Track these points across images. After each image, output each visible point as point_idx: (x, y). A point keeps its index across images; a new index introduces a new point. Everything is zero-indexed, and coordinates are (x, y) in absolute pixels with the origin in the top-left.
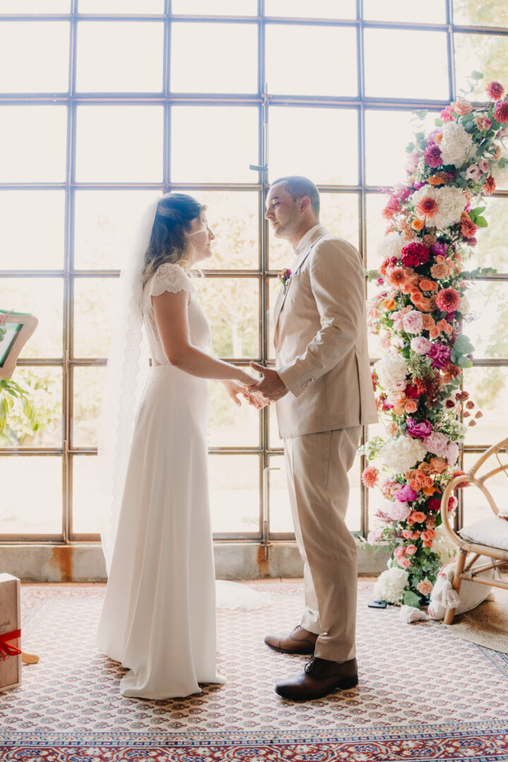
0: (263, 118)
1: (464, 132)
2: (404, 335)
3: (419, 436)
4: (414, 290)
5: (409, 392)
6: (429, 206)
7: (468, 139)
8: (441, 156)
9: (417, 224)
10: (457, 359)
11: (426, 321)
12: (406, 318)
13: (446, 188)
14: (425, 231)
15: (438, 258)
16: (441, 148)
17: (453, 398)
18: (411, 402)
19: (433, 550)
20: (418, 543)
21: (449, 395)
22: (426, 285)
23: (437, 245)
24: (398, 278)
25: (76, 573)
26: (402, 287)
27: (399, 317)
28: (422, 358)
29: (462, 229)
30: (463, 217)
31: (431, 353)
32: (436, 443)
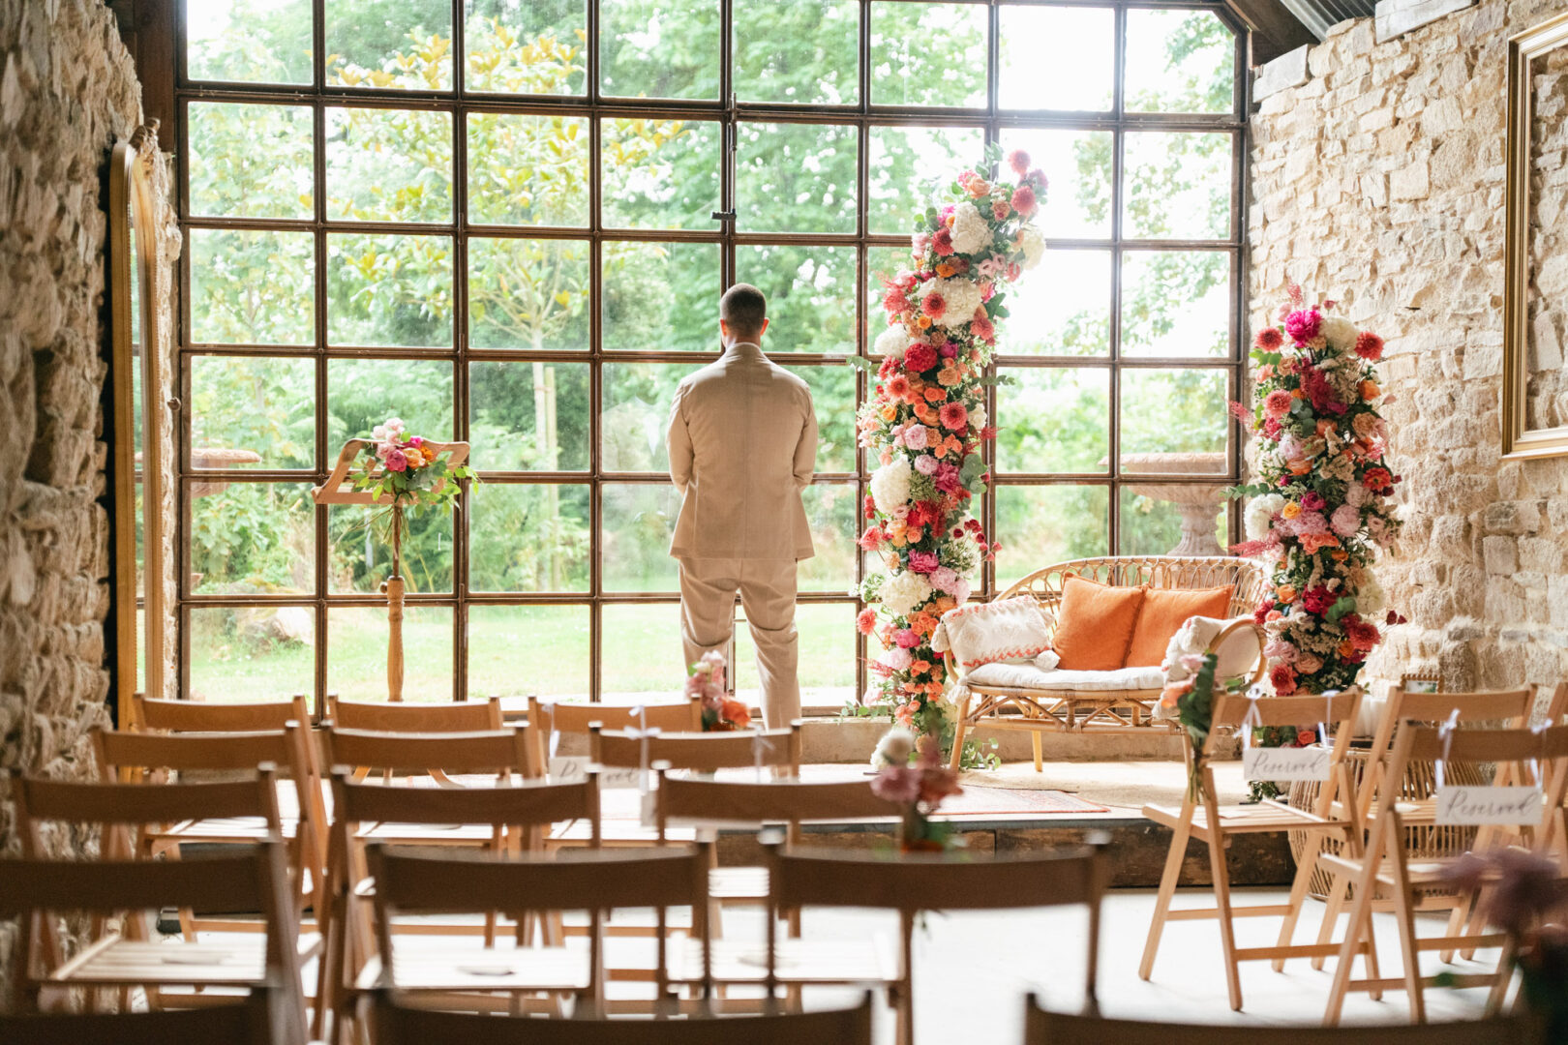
1: (979, 219)
2: (907, 451)
3: (926, 573)
4: (918, 401)
5: (911, 520)
6: (936, 304)
7: (984, 228)
8: (952, 245)
9: (923, 322)
10: (969, 481)
11: (931, 437)
12: (908, 433)
13: (956, 282)
14: (935, 330)
15: (947, 362)
16: (952, 235)
17: (961, 526)
18: (914, 530)
19: (939, 704)
20: (922, 698)
21: (957, 521)
22: (934, 395)
23: (947, 350)
24: (898, 387)
26: (904, 397)
27: (902, 432)
28: (926, 479)
29: (974, 330)
30: (978, 313)
31: (937, 474)
32: (942, 579)
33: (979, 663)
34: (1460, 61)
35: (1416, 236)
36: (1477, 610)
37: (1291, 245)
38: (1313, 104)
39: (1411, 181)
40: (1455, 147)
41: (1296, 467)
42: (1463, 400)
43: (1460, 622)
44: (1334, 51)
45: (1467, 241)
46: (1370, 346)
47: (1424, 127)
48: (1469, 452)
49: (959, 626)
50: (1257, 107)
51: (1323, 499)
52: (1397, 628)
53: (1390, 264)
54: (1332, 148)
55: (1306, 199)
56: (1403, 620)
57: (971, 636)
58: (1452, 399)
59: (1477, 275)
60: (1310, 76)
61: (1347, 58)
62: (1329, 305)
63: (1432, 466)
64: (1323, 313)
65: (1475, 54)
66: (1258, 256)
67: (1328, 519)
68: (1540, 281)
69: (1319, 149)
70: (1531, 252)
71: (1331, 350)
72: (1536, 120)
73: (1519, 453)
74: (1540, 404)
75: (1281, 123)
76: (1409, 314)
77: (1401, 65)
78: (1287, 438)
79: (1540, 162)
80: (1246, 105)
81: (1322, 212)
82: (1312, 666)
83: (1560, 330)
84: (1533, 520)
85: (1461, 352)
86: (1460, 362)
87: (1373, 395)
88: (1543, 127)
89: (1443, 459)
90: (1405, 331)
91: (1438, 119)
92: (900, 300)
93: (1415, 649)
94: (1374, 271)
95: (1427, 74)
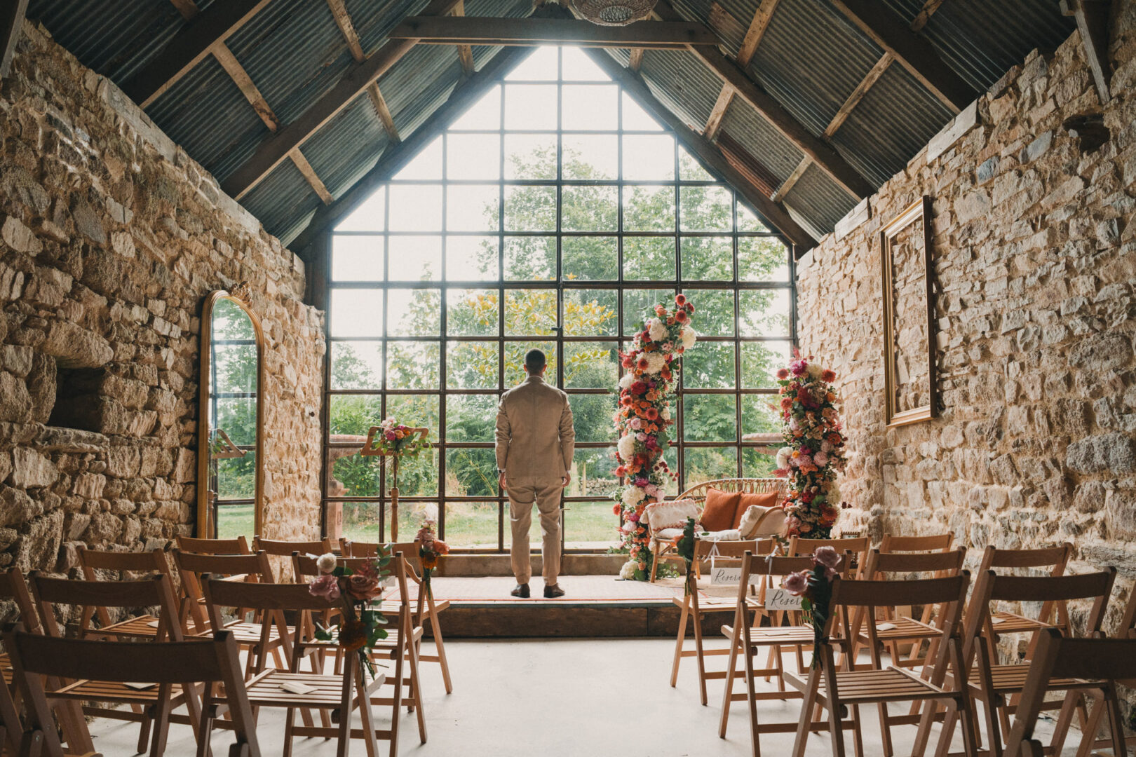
0: (560, 298)
1: (662, 325)
2: (633, 431)
3: (642, 486)
4: (637, 408)
5: (635, 463)
6: (644, 363)
7: (664, 329)
9: (639, 372)
10: (661, 444)
11: (643, 424)
12: (633, 422)
13: (654, 353)
14: (644, 376)
15: (651, 390)
17: (658, 465)
18: (637, 467)
20: (642, 545)
21: (655, 463)
22: (644, 405)
23: (651, 384)
24: (629, 402)
25: (447, 572)
26: (631, 406)
27: (631, 422)
28: (642, 443)
29: (662, 375)
30: (664, 367)
31: (646, 441)
32: (650, 489)
33: (659, 530)
34: (866, 244)
35: (854, 327)
36: (881, 501)
37: (811, 336)
38: (816, 274)
39: (851, 303)
40: (865, 284)
41: (796, 433)
42: (873, 401)
43: (876, 507)
44: (823, 248)
45: (872, 326)
46: (829, 376)
47: (855, 277)
48: (876, 425)
49: (652, 511)
50: (797, 278)
51: (810, 448)
52: (847, 510)
53: (845, 341)
54: (824, 291)
55: (816, 315)
56: (850, 506)
57: (658, 517)
58: (869, 401)
59: (876, 341)
60: (815, 261)
61: (827, 251)
62: (811, 358)
63: (864, 433)
64: (808, 362)
65: (871, 241)
66: (801, 343)
67: (812, 458)
68: (899, 341)
69: (819, 293)
70: (895, 329)
71: (810, 378)
72: (894, 267)
73: (894, 423)
74: (901, 400)
75: (806, 283)
76: (853, 363)
77: (845, 251)
78: (792, 420)
79: (897, 286)
80: (794, 277)
81: (821, 321)
82: (807, 529)
83: (908, 364)
84: (901, 457)
85: (872, 378)
86: (871, 383)
87: (832, 399)
88: (897, 269)
89: (867, 429)
90: (852, 371)
91: (860, 273)
92: (630, 363)
93: (860, 521)
94: (840, 345)
95: (854, 253)
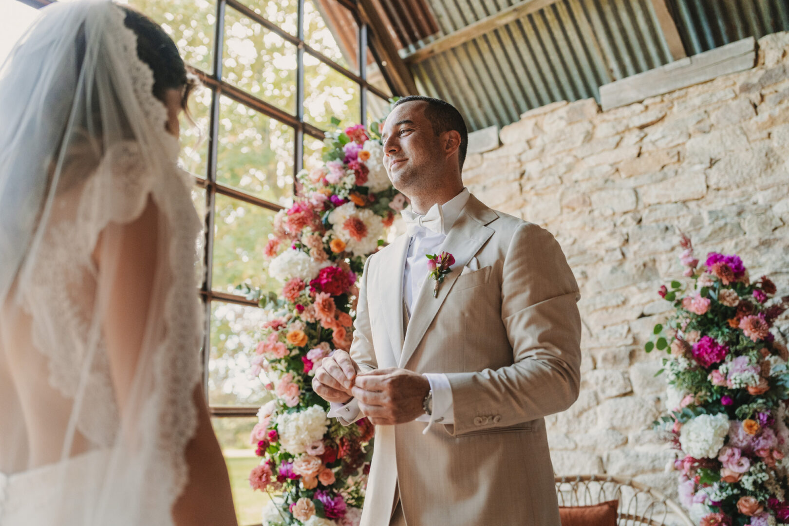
3: (335, 516)
6: (358, 227)
8: (368, 175)
9: (338, 244)
16: (369, 166)
34: (742, 103)
40: (747, 159)
44: (536, 124)
45: (781, 219)
47: (687, 152)
60: (501, 144)
61: (557, 126)
65: (763, 97)
77: (643, 119)
91: (713, 144)
95: (689, 118)
